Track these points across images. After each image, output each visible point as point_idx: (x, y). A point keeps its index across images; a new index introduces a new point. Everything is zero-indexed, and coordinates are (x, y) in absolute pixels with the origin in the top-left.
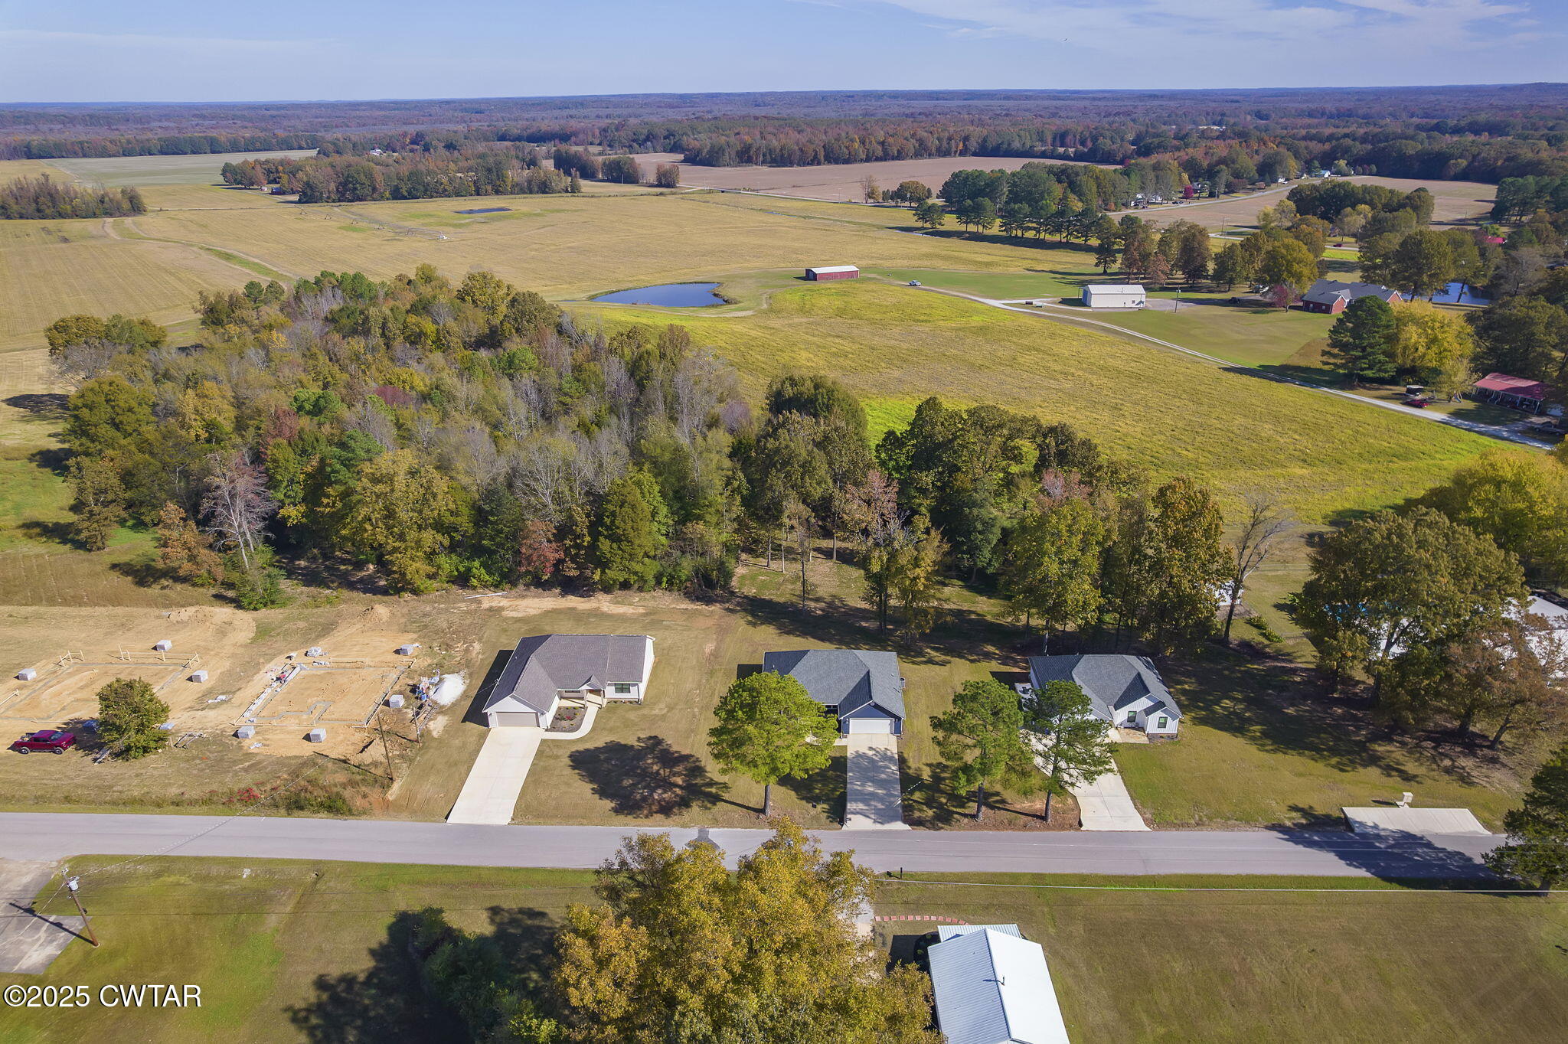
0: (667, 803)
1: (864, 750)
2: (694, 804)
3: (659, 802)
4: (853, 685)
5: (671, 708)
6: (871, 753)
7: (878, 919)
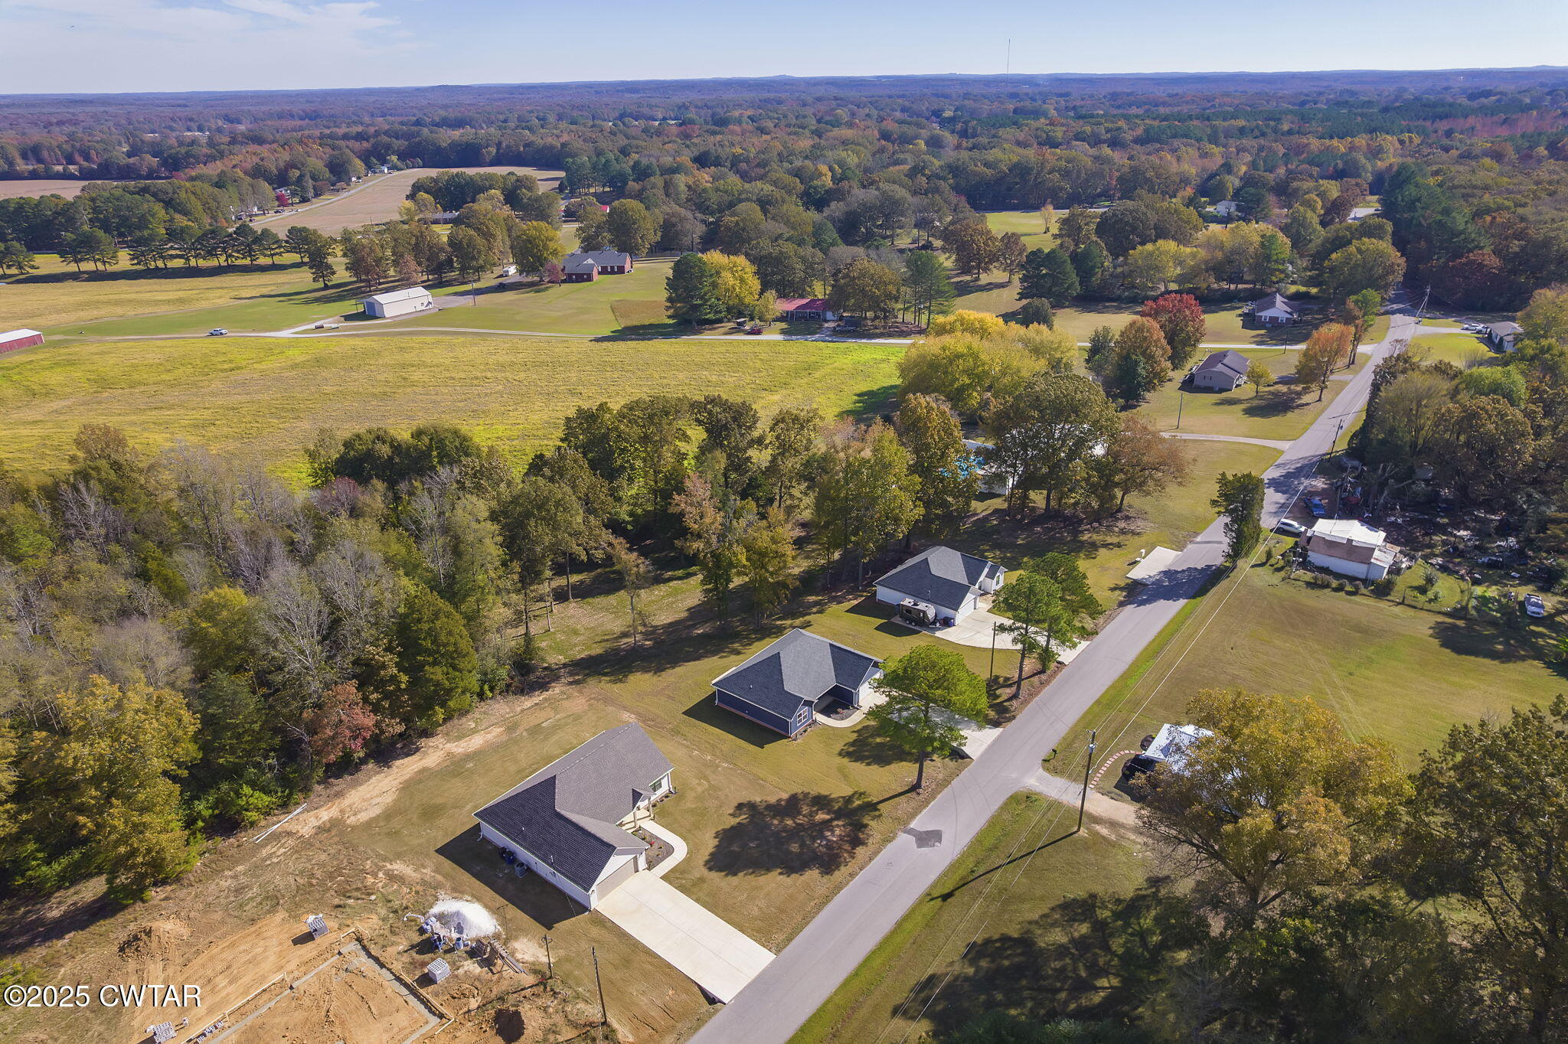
0: (848, 836)
2: (866, 821)
3: (842, 841)
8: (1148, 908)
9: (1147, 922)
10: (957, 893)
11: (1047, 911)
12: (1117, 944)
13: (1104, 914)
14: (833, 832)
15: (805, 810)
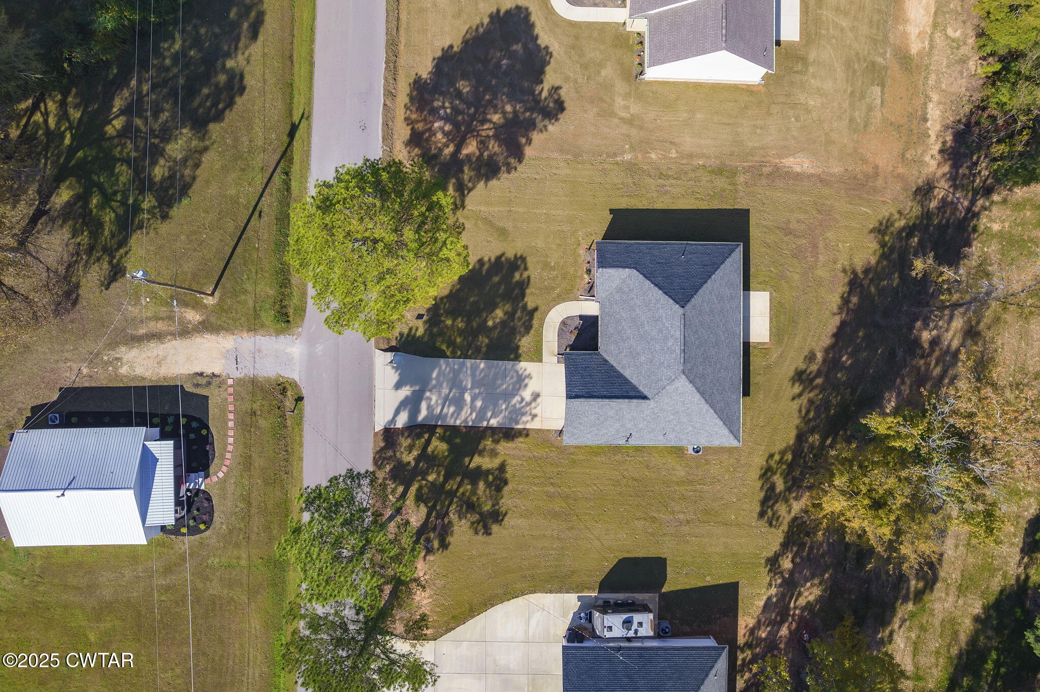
0: (428, 140)
1: (532, 386)
3: (430, 130)
4: (627, 373)
5: (630, 122)
6: (527, 394)
7: (230, 382)
8: (113, 236)
9: (108, 217)
10: (285, 139)
11: (198, 172)
12: (124, 173)
13: (148, 202)
14: (445, 134)
15: (494, 147)
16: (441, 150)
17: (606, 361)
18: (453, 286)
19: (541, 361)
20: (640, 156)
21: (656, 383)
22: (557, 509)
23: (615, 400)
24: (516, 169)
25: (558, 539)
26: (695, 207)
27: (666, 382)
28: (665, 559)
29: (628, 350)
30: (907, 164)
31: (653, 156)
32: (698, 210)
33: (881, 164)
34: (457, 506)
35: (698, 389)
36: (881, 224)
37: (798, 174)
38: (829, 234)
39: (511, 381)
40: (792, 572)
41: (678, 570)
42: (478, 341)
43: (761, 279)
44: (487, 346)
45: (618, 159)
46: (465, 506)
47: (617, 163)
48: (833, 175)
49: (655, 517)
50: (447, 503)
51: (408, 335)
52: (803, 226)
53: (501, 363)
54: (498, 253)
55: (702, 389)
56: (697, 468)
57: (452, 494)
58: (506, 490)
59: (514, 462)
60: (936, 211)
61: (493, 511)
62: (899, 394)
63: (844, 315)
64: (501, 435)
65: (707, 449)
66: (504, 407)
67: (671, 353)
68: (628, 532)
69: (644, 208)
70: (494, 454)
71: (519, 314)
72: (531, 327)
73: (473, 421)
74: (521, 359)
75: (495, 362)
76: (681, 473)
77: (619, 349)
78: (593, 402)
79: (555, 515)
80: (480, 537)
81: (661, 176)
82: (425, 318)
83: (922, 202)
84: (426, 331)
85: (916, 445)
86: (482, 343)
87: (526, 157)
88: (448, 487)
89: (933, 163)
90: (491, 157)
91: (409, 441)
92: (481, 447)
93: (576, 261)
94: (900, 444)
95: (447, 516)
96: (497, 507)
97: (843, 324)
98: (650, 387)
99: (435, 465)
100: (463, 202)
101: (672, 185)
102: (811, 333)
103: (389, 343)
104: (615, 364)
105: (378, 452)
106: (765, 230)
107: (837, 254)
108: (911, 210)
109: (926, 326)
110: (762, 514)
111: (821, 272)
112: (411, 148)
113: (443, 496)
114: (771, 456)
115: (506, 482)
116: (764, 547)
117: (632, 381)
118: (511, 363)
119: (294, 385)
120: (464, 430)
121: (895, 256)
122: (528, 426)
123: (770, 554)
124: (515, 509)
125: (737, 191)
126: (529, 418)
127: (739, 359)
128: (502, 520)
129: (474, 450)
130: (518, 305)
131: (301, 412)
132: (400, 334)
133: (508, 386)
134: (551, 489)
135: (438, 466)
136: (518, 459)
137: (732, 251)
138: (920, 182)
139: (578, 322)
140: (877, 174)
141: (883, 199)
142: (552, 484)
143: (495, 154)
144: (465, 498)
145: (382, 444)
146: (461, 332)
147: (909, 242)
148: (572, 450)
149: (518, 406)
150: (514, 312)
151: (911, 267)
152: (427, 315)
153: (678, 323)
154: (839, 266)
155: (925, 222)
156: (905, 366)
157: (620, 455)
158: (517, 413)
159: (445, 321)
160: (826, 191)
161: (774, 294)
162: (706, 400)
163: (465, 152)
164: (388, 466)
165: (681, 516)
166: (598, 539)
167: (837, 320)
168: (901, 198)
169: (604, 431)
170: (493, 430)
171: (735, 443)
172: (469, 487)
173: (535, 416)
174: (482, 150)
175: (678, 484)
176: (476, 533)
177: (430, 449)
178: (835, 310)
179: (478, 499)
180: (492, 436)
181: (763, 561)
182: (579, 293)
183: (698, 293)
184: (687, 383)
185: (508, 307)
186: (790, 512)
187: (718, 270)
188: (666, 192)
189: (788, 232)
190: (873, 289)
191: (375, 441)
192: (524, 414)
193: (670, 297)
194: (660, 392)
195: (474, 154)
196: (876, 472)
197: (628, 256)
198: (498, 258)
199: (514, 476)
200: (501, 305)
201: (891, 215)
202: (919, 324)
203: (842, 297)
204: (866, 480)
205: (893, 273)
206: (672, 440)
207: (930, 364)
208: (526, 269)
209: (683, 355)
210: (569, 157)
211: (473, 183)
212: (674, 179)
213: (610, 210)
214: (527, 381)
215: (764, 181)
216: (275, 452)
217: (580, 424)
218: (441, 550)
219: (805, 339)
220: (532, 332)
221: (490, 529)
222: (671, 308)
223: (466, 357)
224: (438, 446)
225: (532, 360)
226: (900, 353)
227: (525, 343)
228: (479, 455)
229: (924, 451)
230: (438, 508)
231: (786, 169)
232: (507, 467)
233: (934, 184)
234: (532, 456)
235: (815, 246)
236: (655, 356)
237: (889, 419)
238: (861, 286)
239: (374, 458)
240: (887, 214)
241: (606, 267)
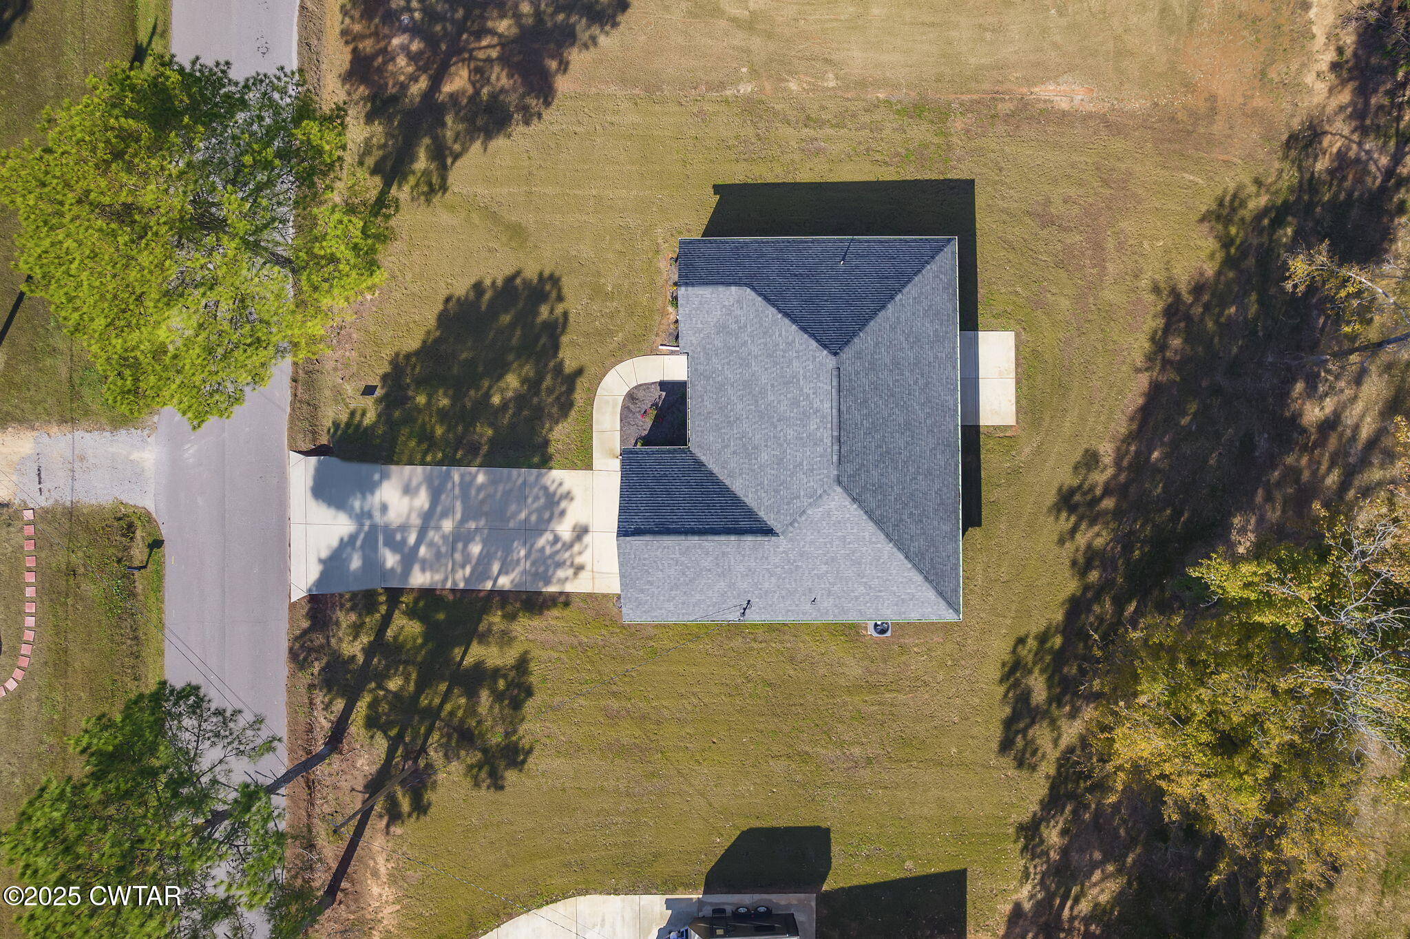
1: (575, 514)
2: (378, 128)
4: (737, 486)
5: (749, 25)
6: (564, 529)
7: (28, 515)
14: (412, 58)
15: (500, 78)
16: (404, 87)
17: (699, 464)
18: (428, 333)
19: (589, 467)
20: (768, 86)
21: (788, 503)
22: (625, 741)
23: (710, 538)
24: (540, 116)
25: (628, 795)
26: (873, 179)
27: (806, 501)
28: (828, 831)
29: (738, 442)
30: (1272, 91)
31: (793, 86)
32: (878, 183)
33: (1220, 92)
34: (442, 736)
35: (870, 514)
36: (1221, 204)
37: (1064, 114)
38: (1123, 225)
39: (536, 505)
40: (1065, 851)
41: (851, 850)
42: (474, 432)
43: (1000, 308)
44: (492, 441)
45: (728, 93)
46: (455, 735)
47: (727, 102)
48: (1132, 115)
49: (807, 753)
50: (422, 730)
51: (348, 425)
52: (1076, 210)
53: (515, 472)
54: (509, 271)
55: (878, 513)
56: (885, 661)
57: (432, 714)
58: (530, 706)
59: (544, 655)
60: (1325, 177)
61: (507, 746)
62: (1261, 520)
63: (1155, 374)
64: (518, 605)
65: (901, 627)
66: (523, 553)
67: (815, 444)
68: (758, 781)
69: (777, 181)
70: (506, 639)
71: (548, 381)
72: (570, 405)
73: (467, 580)
74: (552, 464)
75: (506, 470)
76: (854, 670)
77: (723, 441)
78: (669, 541)
79: (621, 751)
80: (485, 794)
81: (808, 121)
82: (379, 392)
83: (1300, 161)
84: (379, 416)
85: (1307, 621)
86: (481, 436)
87: (559, 94)
88: (424, 702)
89: (1321, 88)
90: (494, 96)
91: (353, 617)
92: (482, 627)
93: (653, 282)
94: (1272, 618)
95: (424, 755)
96: (514, 738)
97: (1155, 392)
98: (779, 512)
99: (400, 662)
100: (444, 179)
101: (828, 139)
102: (1096, 407)
103: (314, 440)
104: (716, 470)
105: (296, 639)
106: (1005, 217)
107: (1141, 260)
108: (1279, 176)
109: (1311, 391)
110: (1006, 746)
111: (1110, 295)
112: (352, 85)
113: (416, 718)
114: (1021, 641)
115: (529, 692)
116: (1012, 805)
117: (746, 500)
118: (535, 471)
119: (147, 518)
120: (451, 597)
121: (1251, 262)
122: (569, 588)
123: (1026, 817)
124: (544, 740)
125: (950, 147)
126: (570, 572)
127: (954, 455)
128: (524, 762)
129: (470, 633)
130: (546, 365)
131: (161, 564)
132: (334, 423)
133: (530, 514)
134: (614, 704)
135: (406, 663)
136: (552, 649)
137: (940, 250)
138: (1296, 124)
139: (657, 395)
140: (1213, 111)
141: (1225, 157)
142: (614, 694)
143: (502, 90)
144: (456, 721)
145: (305, 624)
146: (443, 415)
147: (1275, 237)
148: (652, 632)
149: (548, 551)
150: (540, 379)
151: (1283, 273)
152: (383, 387)
153: (826, 385)
154: (1144, 283)
155: (1306, 197)
156: (1273, 467)
157: (740, 640)
158: (545, 565)
159: (414, 398)
160: (1118, 145)
161: (1024, 336)
162: (887, 535)
163: (448, 88)
164: (316, 664)
165: (856, 751)
166: (702, 795)
167: (1143, 381)
168: (1261, 154)
169: (698, 597)
170: (502, 598)
171: (949, 616)
172: (463, 701)
173: (579, 569)
174: (478, 85)
175: (849, 691)
176: (477, 785)
177: (390, 633)
178: (1139, 359)
179: (479, 723)
180: (503, 607)
181: (1011, 830)
182: (659, 341)
183: (868, 328)
184: (847, 502)
185: (528, 370)
186: (1056, 742)
187: (909, 286)
188: (819, 151)
189: (1046, 220)
190: (1210, 324)
191: (291, 619)
192: (560, 565)
193: (813, 336)
194: (795, 520)
195: (464, 92)
196: (1224, 676)
197: (739, 265)
198: (510, 280)
199: (545, 680)
200: (515, 365)
201: (1240, 187)
202: (1299, 386)
203: (1152, 339)
204: (1205, 694)
205: (1246, 294)
206: (829, 611)
207: (1319, 463)
208: (560, 299)
209: (836, 447)
210: (637, 91)
211: (463, 145)
212: (832, 126)
213: (715, 186)
214: (563, 504)
215: (1001, 128)
216: (112, 641)
217: (650, 583)
218: (414, 816)
219: (1083, 419)
220: (573, 413)
221: (502, 778)
222: (814, 358)
223: (452, 462)
224: (406, 628)
225: (574, 467)
226: (1262, 443)
227: (560, 434)
228: (480, 642)
229: (1324, 632)
230: (407, 739)
231: (1041, 106)
232: (532, 664)
233: (1322, 127)
234: (576, 643)
235: (1099, 247)
236: (785, 451)
237: (1246, 569)
238: (1188, 318)
239: (291, 650)
240: (1232, 186)
241: (693, 285)
